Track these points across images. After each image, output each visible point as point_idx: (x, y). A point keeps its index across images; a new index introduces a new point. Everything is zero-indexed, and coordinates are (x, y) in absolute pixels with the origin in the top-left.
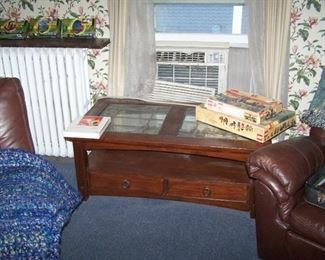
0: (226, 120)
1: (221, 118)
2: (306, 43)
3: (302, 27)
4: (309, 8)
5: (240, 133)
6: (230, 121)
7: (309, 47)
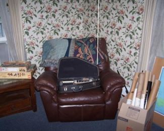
0: (11, 74)
1: (9, 74)
2: (29, 37)
3: (26, 30)
4: (27, 23)
5: (20, 78)
6: (14, 74)
7: (30, 38)
